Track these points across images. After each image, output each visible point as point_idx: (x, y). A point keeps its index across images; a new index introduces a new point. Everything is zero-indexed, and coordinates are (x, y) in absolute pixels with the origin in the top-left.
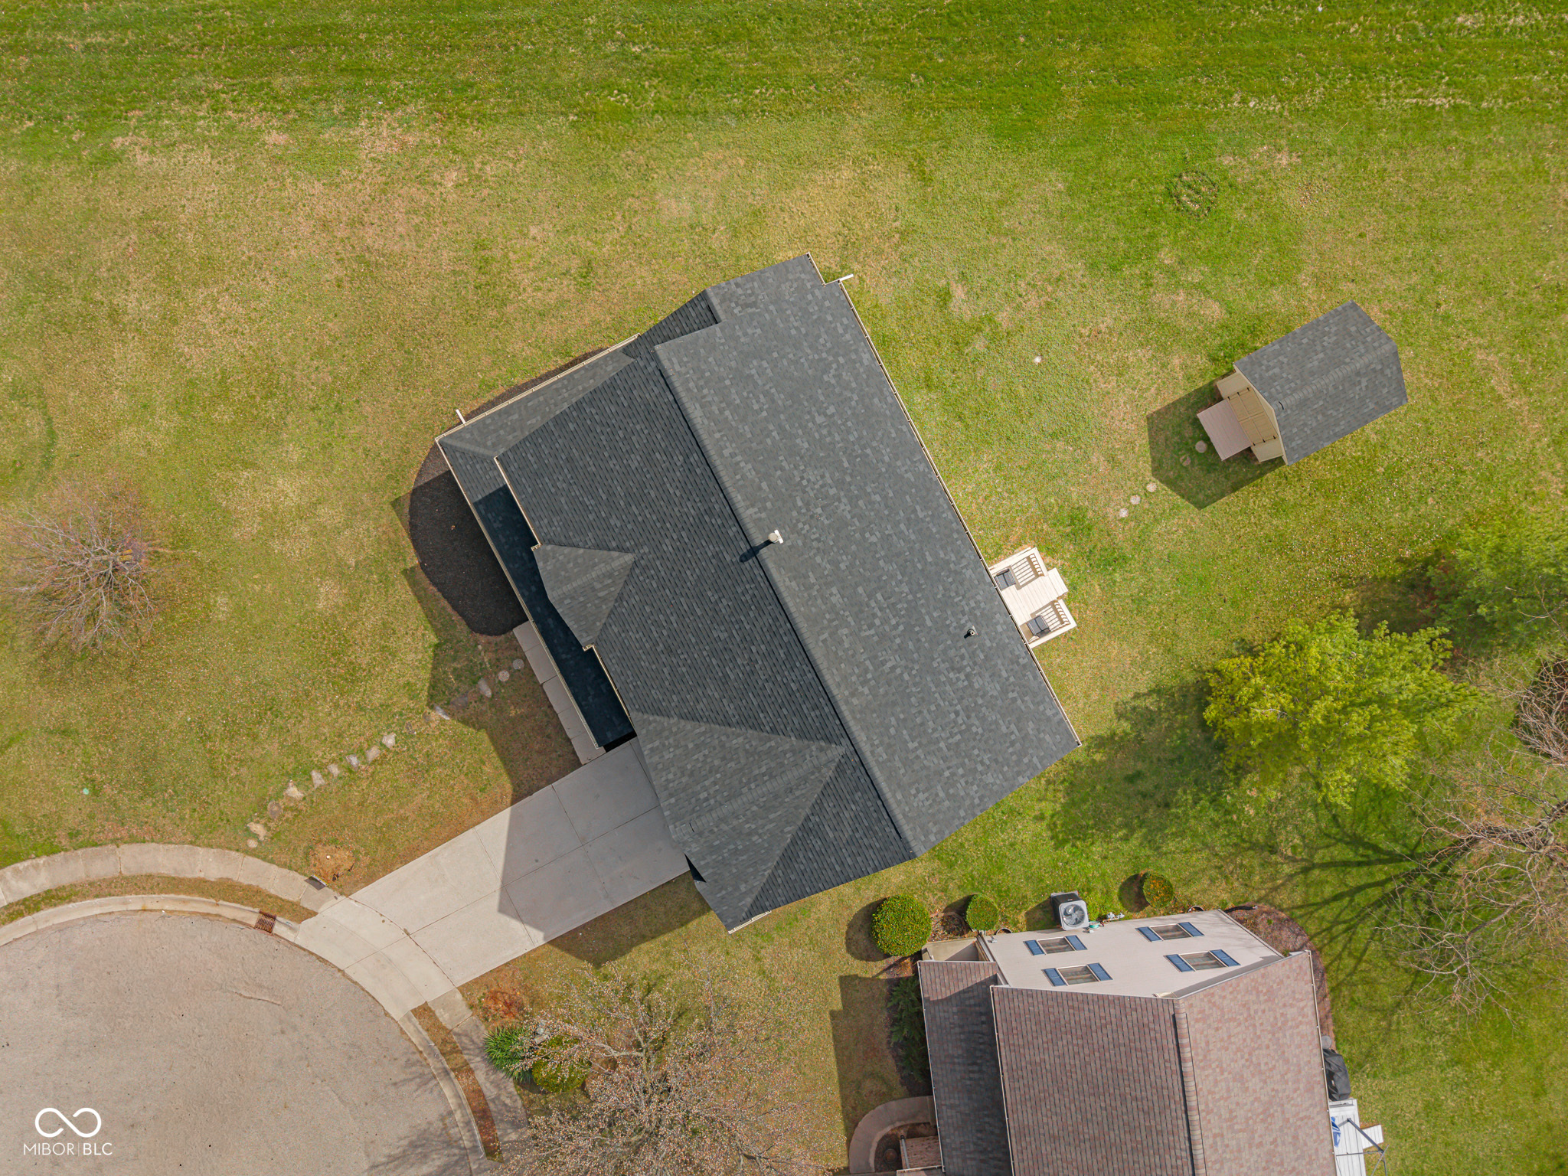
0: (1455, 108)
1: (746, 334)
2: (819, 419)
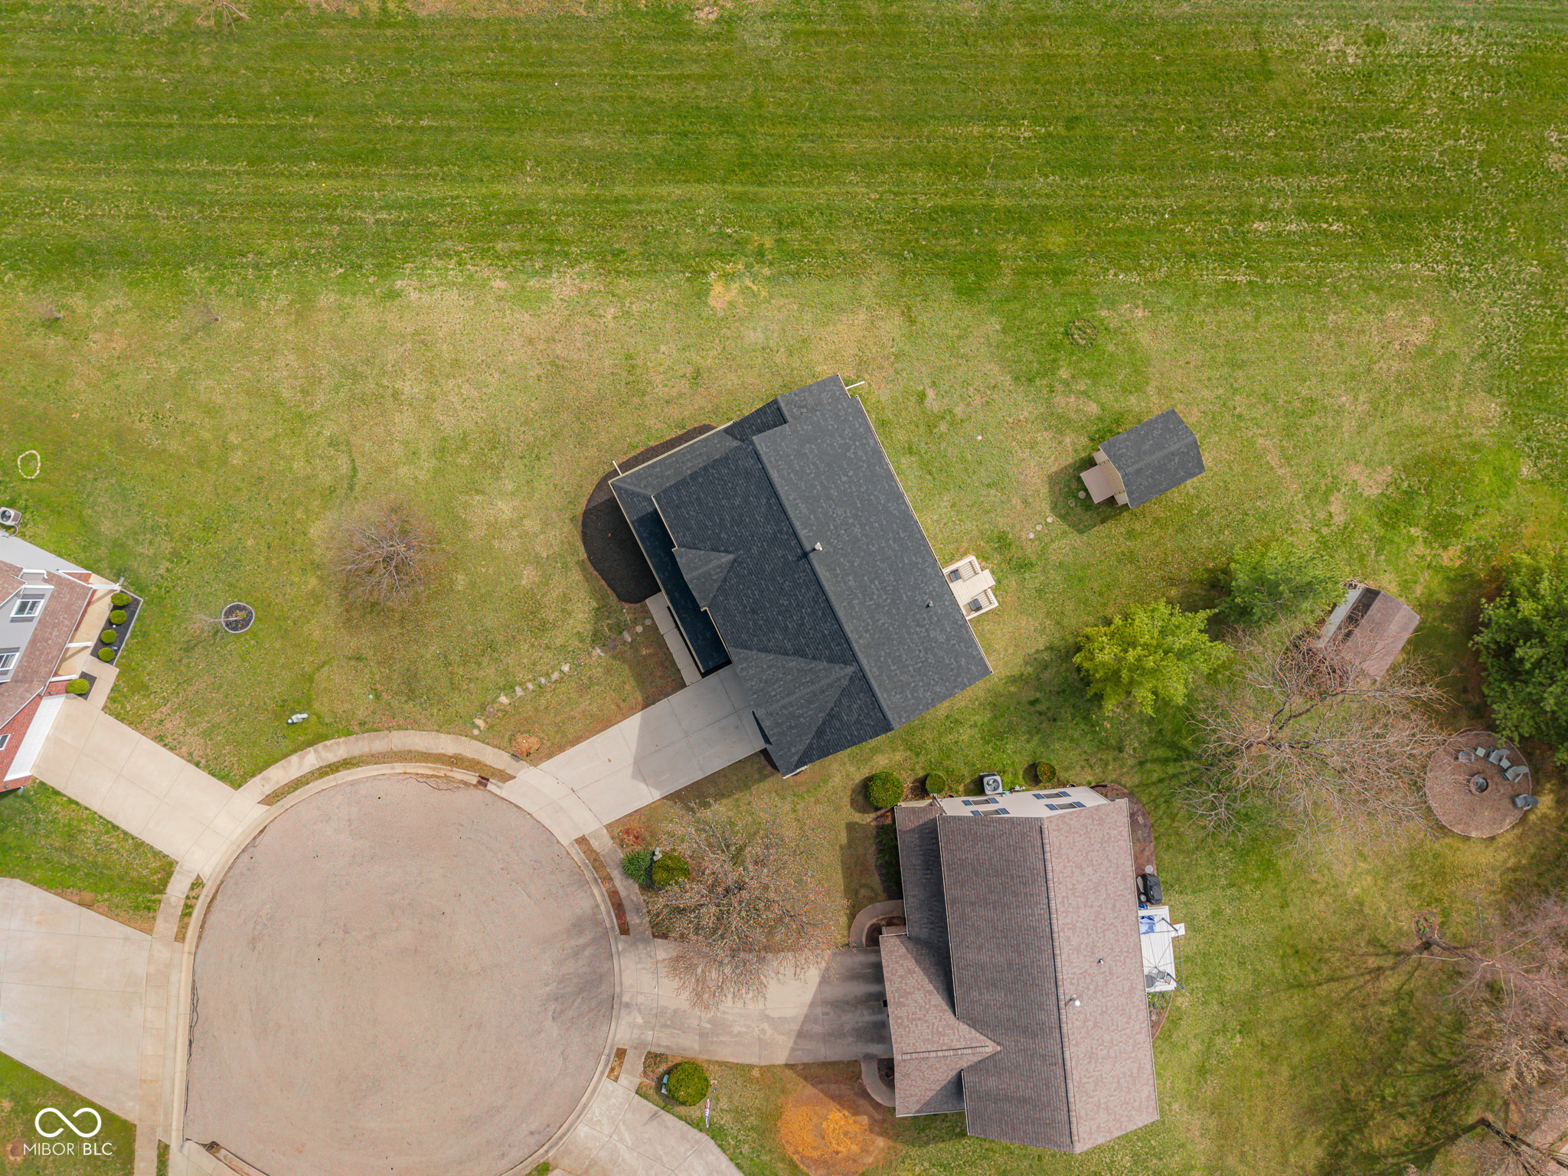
0: (1250, 283)
1: (803, 429)
2: (844, 479)
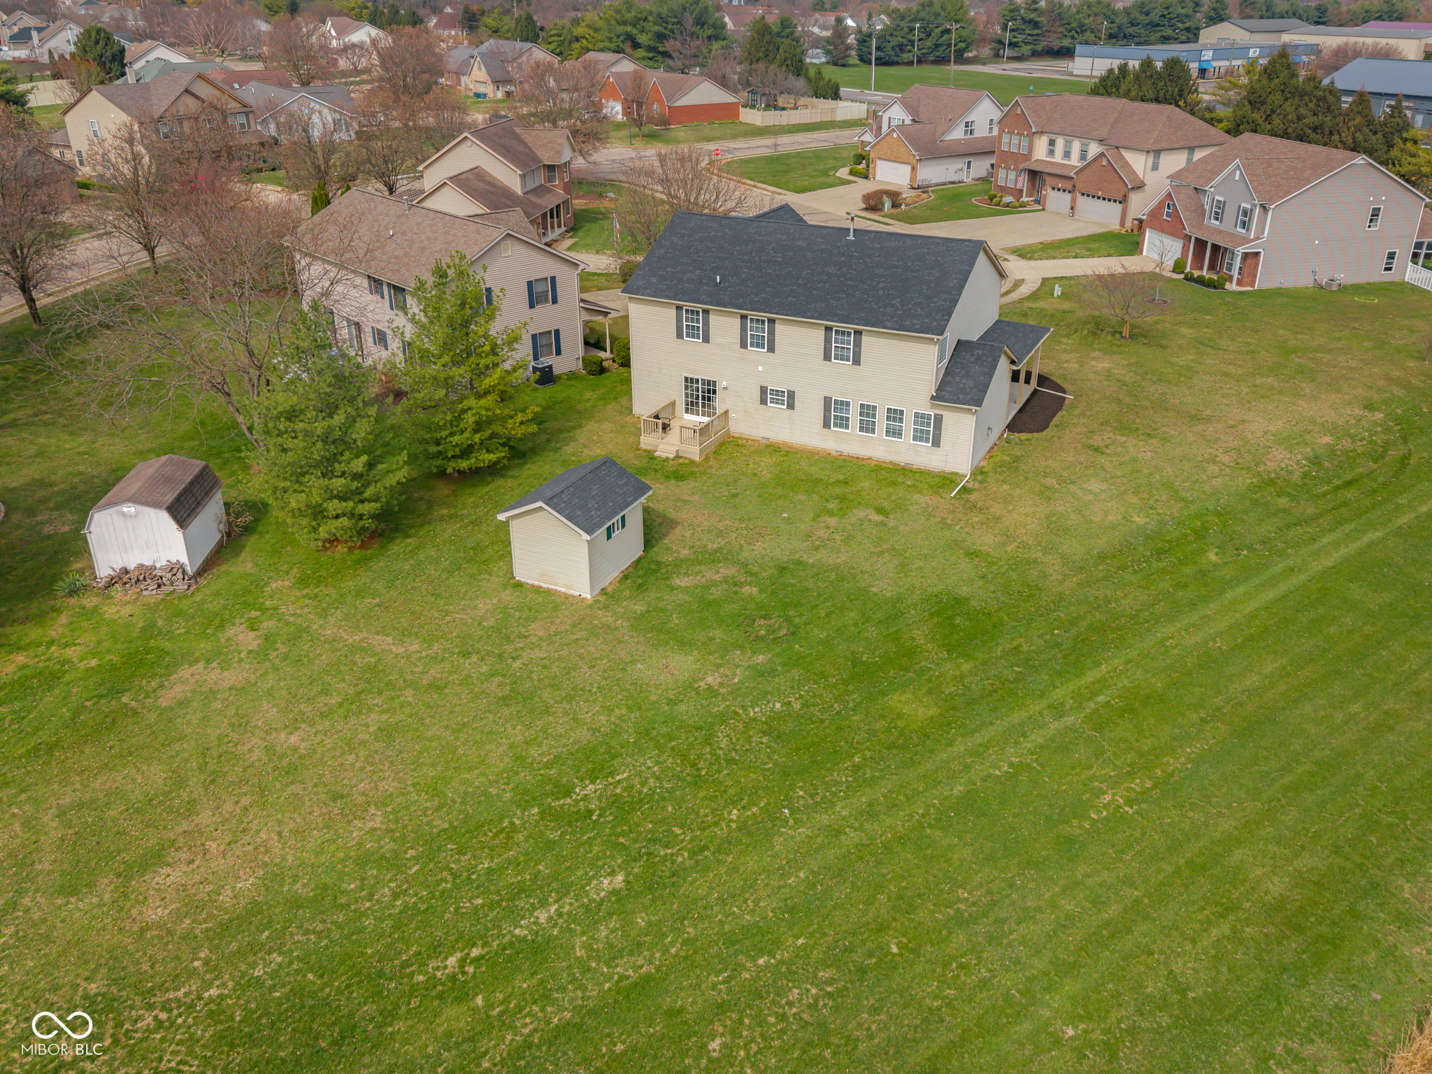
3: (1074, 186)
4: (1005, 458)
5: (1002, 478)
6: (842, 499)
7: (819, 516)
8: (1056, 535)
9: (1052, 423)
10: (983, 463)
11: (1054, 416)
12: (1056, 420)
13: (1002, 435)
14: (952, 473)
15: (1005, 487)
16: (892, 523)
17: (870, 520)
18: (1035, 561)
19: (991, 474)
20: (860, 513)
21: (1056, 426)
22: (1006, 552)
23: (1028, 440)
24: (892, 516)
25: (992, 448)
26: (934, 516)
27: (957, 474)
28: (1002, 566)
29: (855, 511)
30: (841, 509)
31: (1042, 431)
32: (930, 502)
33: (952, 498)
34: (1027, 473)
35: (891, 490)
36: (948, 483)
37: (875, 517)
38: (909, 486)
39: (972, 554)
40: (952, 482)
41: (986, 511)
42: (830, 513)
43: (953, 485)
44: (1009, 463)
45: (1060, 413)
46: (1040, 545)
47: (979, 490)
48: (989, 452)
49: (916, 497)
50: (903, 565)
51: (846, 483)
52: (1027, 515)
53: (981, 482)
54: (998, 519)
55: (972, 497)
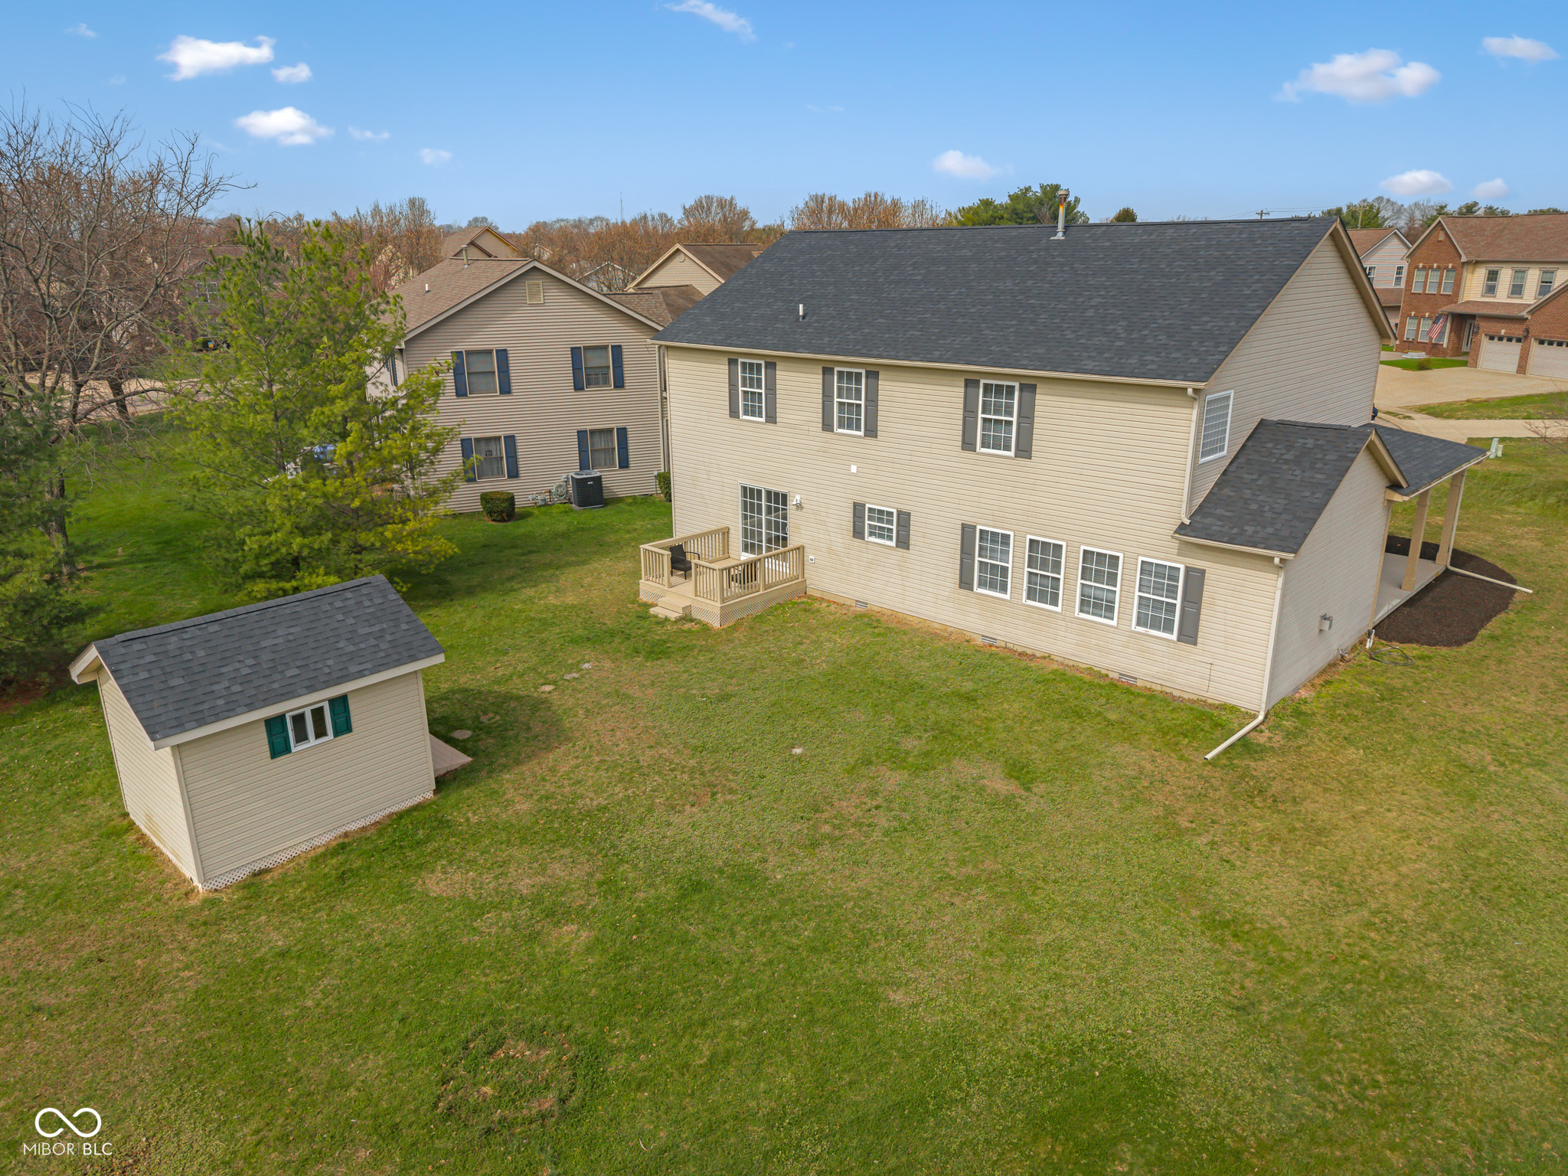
3: (1527, 331)
4: (1362, 688)
5: (1346, 731)
6: (942, 732)
7: (869, 763)
8: (1488, 901)
9: (1483, 632)
10: (1304, 694)
11: (1489, 618)
12: (1494, 625)
13: (1362, 642)
14: (1223, 707)
15: (1351, 753)
16: (1031, 806)
17: (981, 790)
18: (1418, 977)
19: (1319, 719)
20: (965, 770)
21: (1493, 638)
22: (1329, 934)
23: (1422, 658)
24: (1040, 788)
25: (1332, 665)
26: (1148, 802)
27: (1234, 709)
28: (1307, 980)
29: (958, 764)
30: (927, 754)
31: (1459, 643)
32: (1149, 766)
33: (1208, 762)
34: (1416, 727)
35: (1065, 725)
36: (1207, 726)
37: (1000, 784)
38: (1110, 723)
39: (1225, 924)
40: (1217, 725)
41: (1288, 807)
42: (897, 759)
43: (1218, 733)
44: (1372, 700)
45: (1502, 616)
46: (1436, 927)
47: (1282, 751)
48: (1324, 672)
49: (1117, 748)
50: (1014, 928)
51: (969, 698)
52: (1404, 832)
53: (1290, 735)
54: (1319, 833)
55: (1261, 767)
